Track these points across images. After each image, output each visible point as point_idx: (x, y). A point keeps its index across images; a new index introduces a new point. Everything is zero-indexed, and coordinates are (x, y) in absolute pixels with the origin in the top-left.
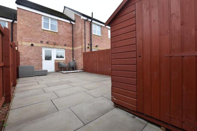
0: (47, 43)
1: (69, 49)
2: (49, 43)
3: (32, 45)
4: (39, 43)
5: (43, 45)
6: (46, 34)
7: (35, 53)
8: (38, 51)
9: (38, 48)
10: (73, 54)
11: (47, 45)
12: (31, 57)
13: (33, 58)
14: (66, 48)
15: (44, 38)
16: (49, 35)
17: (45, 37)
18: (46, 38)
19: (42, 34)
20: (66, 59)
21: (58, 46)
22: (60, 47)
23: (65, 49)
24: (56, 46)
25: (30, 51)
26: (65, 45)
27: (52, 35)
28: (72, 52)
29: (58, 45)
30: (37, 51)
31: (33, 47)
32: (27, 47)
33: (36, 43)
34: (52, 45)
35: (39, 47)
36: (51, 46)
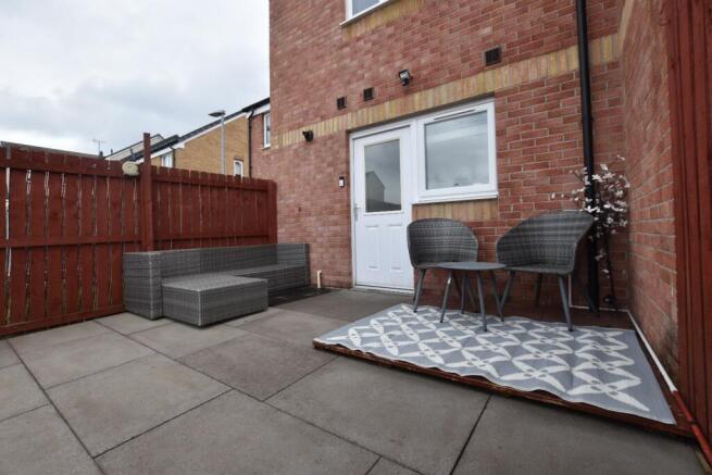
0: (368, 94)
1: (533, 76)
2: (377, 90)
3: (309, 136)
4: (335, 115)
5: (348, 120)
6: (361, 43)
7: (318, 177)
8: (330, 165)
9: (329, 143)
10: (588, 121)
11: (369, 114)
12: (307, 200)
13: (312, 205)
14: (503, 77)
15: (354, 74)
16: (375, 37)
17: (355, 63)
18: (362, 67)
19: (343, 58)
20: (500, 186)
21: (430, 92)
22: (444, 93)
23: (492, 95)
24: (417, 96)
25: (305, 169)
26: (493, 58)
27: (390, 30)
28: (572, 104)
29: (429, 84)
30: (325, 165)
31: (313, 147)
32: (295, 151)
33: (323, 118)
34: (391, 98)
35: (331, 137)
36: (389, 109)
